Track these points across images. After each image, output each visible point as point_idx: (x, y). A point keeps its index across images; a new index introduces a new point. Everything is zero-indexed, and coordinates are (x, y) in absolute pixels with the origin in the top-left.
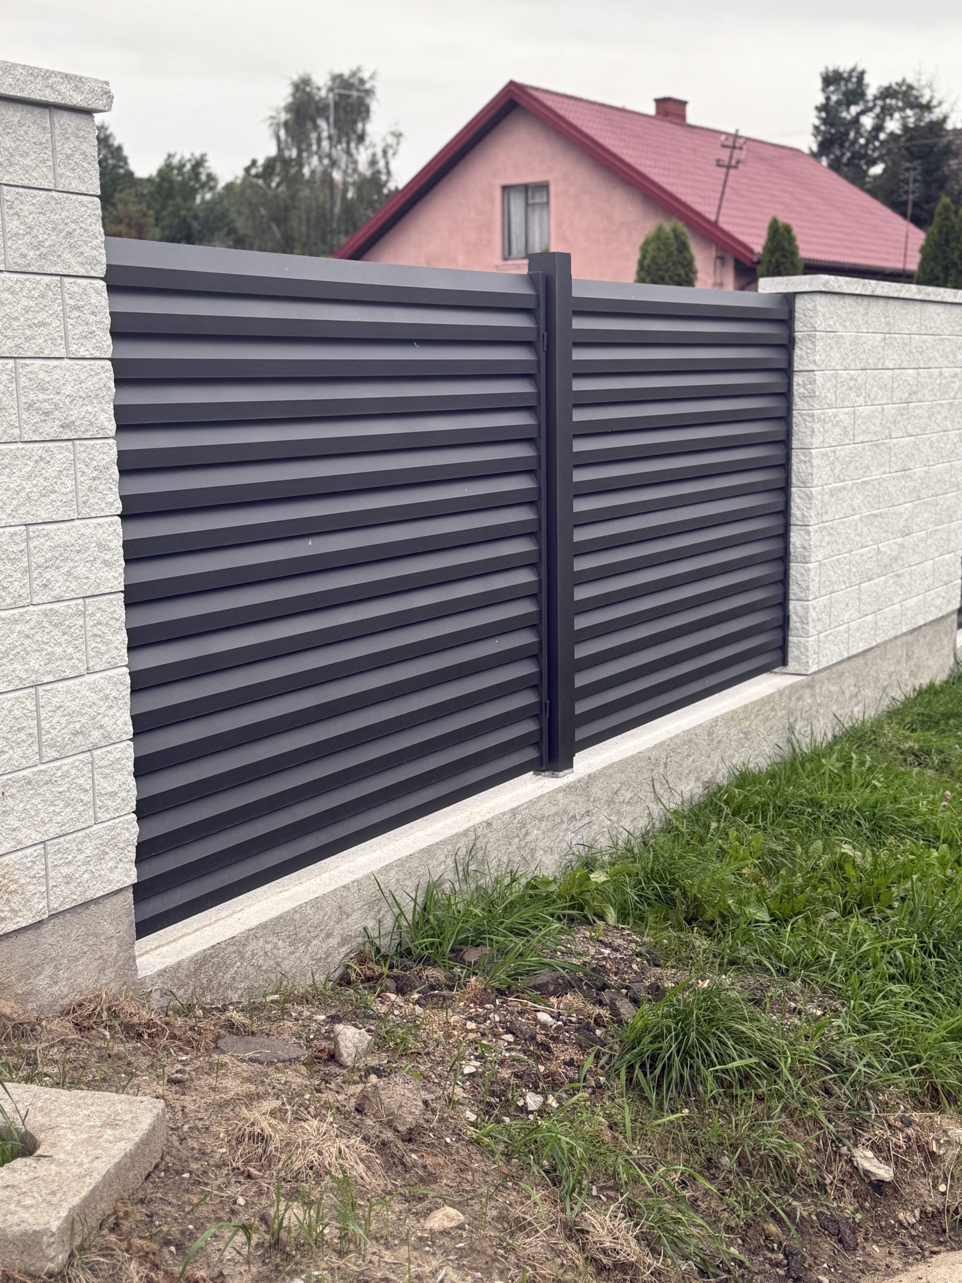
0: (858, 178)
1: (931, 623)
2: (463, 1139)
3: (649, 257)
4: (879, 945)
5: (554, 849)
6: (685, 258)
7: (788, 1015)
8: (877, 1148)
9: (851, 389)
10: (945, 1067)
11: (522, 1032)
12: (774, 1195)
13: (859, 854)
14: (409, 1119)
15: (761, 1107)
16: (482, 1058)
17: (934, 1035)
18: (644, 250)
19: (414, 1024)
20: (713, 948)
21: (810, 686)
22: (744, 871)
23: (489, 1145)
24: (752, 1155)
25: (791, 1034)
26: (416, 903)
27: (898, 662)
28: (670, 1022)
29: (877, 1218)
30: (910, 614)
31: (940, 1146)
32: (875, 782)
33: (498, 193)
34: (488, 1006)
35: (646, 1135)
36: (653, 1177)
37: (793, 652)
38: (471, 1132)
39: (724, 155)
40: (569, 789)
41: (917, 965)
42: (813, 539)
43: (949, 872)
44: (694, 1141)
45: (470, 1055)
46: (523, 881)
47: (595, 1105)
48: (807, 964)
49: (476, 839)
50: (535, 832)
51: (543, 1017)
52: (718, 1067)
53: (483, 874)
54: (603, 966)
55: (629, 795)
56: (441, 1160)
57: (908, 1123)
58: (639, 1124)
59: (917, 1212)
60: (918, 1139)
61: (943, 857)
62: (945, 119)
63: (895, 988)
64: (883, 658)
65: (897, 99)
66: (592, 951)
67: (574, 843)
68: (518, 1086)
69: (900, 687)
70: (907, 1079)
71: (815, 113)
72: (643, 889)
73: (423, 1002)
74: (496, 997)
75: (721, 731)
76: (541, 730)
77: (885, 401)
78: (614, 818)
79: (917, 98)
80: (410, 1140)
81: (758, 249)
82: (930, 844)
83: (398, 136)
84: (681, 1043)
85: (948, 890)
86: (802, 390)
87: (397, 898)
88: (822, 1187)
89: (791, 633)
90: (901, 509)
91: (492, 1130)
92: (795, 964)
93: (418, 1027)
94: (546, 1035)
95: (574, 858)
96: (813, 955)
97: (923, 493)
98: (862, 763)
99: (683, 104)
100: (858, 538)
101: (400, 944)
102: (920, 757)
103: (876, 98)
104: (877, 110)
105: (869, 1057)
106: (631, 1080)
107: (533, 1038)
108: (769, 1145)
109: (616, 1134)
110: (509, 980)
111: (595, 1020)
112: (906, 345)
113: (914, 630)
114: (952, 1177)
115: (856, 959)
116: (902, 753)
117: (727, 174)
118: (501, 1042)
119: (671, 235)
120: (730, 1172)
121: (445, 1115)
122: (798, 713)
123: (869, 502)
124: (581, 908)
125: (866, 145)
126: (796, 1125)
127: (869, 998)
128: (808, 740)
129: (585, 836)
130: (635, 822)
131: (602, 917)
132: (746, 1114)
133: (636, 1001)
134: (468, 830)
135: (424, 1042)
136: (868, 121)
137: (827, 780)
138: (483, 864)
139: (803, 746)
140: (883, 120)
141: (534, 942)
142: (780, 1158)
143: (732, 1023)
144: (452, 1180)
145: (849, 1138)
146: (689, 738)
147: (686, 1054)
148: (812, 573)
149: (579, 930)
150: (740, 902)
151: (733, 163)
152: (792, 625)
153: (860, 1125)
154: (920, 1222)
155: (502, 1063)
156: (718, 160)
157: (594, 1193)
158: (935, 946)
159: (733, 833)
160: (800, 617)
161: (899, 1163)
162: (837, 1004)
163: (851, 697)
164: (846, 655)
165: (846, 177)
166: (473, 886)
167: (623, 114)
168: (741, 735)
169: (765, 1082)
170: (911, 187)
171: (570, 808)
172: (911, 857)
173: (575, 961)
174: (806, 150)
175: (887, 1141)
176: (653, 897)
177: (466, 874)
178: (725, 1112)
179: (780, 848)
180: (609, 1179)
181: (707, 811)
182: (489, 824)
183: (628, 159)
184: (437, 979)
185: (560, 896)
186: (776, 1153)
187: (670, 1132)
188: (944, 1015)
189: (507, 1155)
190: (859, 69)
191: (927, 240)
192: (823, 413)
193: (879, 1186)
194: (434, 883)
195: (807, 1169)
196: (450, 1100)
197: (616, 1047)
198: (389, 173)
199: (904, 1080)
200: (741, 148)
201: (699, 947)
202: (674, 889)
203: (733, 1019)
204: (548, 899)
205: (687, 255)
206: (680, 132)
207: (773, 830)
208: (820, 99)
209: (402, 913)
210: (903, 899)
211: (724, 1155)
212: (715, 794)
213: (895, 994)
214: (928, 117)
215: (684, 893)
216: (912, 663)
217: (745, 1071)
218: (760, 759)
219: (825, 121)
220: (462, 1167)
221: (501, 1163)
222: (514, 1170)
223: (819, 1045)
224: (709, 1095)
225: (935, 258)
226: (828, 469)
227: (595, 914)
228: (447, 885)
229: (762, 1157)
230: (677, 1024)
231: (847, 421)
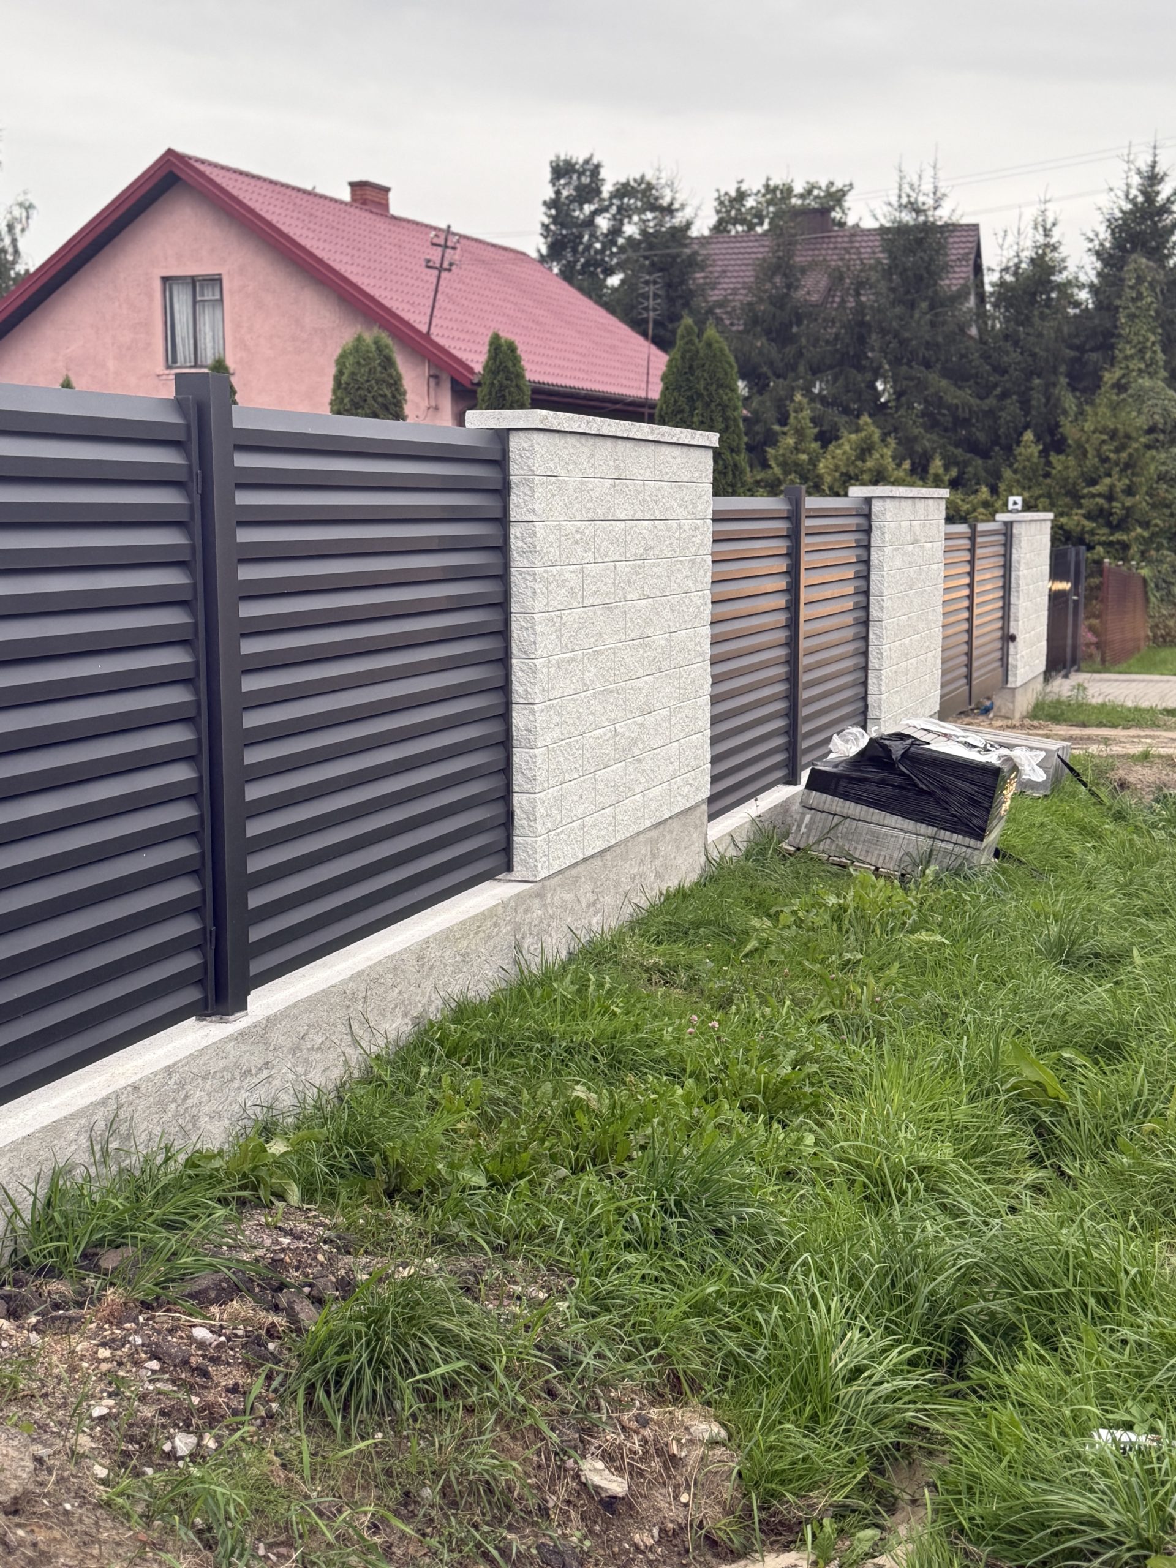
0: (594, 291)
1: (678, 814)
2: (90, 1503)
3: (347, 372)
4: (612, 1207)
5: (224, 1114)
6: (390, 376)
7: (506, 1302)
8: (608, 1457)
9: (577, 542)
10: (687, 1351)
11: (170, 1356)
12: (486, 1528)
13: (595, 1096)
14: (14, 1485)
15: (471, 1421)
16: (117, 1395)
17: (675, 1312)
18: (341, 362)
19: (28, 1357)
20: (419, 1226)
21: (540, 895)
22: (459, 1126)
23: (123, 1507)
24: (459, 1483)
25: (509, 1326)
26: (36, 1198)
27: (642, 862)
28: (360, 1326)
29: (609, 1543)
30: (653, 805)
31: (681, 1446)
32: (613, 1008)
33: (157, 285)
34: (128, 1325)
35: (328, 1471)
36: (336, 1525)
37: (519, 855)
38: (101, 1492)
39: (435, 255)
40: (242, 1036)
41: (656, 1227)
42: (539, 719)
43: (695, 1111)
44: (388, 1473)
45: (102, 1391)
46: (182, 1158)
47: (264, 1440)
48: (530, 1236)
49: (118, 1109)
50: (198, 1094)
51: (201, 1333)
52: (419, 1377)
53: (128, 1154)
54: (282, 1260)
55: (319, 1040)
56: (57, 1534)
57: (644, 1422)
58: (320, 1459)
59: (655, 1531)
60: (656, 1441)
61: (689, 1093)
62: (688, 225)
63: (630, 1257)
64: (625, 859)
65: (637, 199)
66: (268, 1242)
67: (249, 1104)
68: (164, 1426)
69: (644, 892)
70: (646, 1368)
71: (543, 209)
72: (335, 1157)
73: (41, 1327)
74: (141, 1312)
75: (433, 954)
76: (205, 965)
77: (616, 558)
78: (300, 1070)
79: (657, 199)
80: (16, 1512)
81: (478, 368)
82: (676, 1078)
83: (29, 208)
84: (373, 1351)
85: (693, 1133)
86: (520, 544)
87: (10, 1193)
88: (544, 1511)
89: (516, 832)
90: (639, 683)
91: (129, 1486)
92: (517, 1237)
93: (33, 1362)
94: (204, 1356)
95: (249, 1123)
96: (537, 1225)
97: (665, 665)
98: (600, 985)
99: (386, 190)
100: (591, 718)
101: (15, 1252)
102: (665, 974)
103: (611, 198)
104: (614, 210)
105: (599, 1345)
106: (311, 1403)
107: (186, 1362)
108: (479, 1468)
109: (291, 1475)
110: (158, 1289)
111: (268, 1331)
112: (639, 493)
113: (660, 824)
114: (695, 1483)
115: (587, 1226)
116: (647, 970)
117: (439, 277)
118: (143, 1372)
119: (373, 348)
120: (432, 1506)
121: (66, 1474)
122: (526, 928)
123: (603, 676)
124: (255, 1188)
125: (602, 251)
126: (514, 1438)
127: (602, 1273)
128: (538, 960)
129: (263, 1094)
130: (328, 1073)
131: (281, 1197)
132: (453, 1432)
133: (318, 1301)
134: (108, 1098)
135: (41, 1380)
136: (603, 223)
137: (559, 1007)
138: (128, 1140)
139: (533, 966)
140: (622, 223)
141: (192, 1236)
142: (493, 1483)
143: (435, 1320)
144: (72, 1557)
145: (575, 1448)
146: (394, 965)
147: (379, 1363)
148: (539, 761)
149: (252, 1215)
150: (452, 1166)
151: (446, 265)
152: (517, 822)
153: (588, 1431)
154: (659, 1543)
155: (143, 1398)
156: (428, 261)
157: (262, 1552)
158: (678, 1203)
159: (446, 1080)
160: (525, 812)
161: (636, 1473)
162: (563, 1283)
163: (588, 906)
164: (581, 857)
165: (581, 289)
166: (114, 1169)
167: (310, 198)
168: (458, 958)
169: (475, 1389)
170: (652, 303)
171: (243, 1060)
172: (653, 1096)
173: (245, 1257)
174: (534, 255)
175: (620, 1447)
176: (348, 1167)
177: (105, 1153)
178: (427, 1432)
179: (502, 1095)
180: (280, 1534)
181: (417, 1053)
182: (136, 1088)
183: (319, 254)
184: (64, 1296)
185: (228, 1174)
186: (487, 1477)
187: (358, 1464)
188: (687, 1286)
189: (148, 1517)
190: (595, 161)
191: (669, 365)
192: (546, 572)
193: (611, 1503)
194: (61, 1169)
195: (526, 1491)
196: (73, 1452)
197: (294, 1362)
198: (16, 252)
199: (640, 1369)
200: (454, 248)
201: (402, 1225)
202: (372, 1155)
203: (439, 1314)
204: (213, 1180)
205: (392, 371)
206: (381, 225)
207: (496, 1072)
208: (549, 193)
209: (17, 1212)
210: (643, 1148)
211: (425, 1485)
212: (426, 1031)
213: (629, 1266)
214: (669, 223)
215: (385, 1159)
216: (658, 862)
217: (451, 1378)
218: (481, 985)
219: (555, 220)
220: (87, 1539)
221: (138, 1529)
222: (156, 1535)
223: (542, 1337)
224: (407, 1413)
225: (678, 388)
226: (554, 637)
227: (273, 1194)
228: (79, 1171)
229: (470, 1483)
230: (369, 1327)
231: (574, 580)
